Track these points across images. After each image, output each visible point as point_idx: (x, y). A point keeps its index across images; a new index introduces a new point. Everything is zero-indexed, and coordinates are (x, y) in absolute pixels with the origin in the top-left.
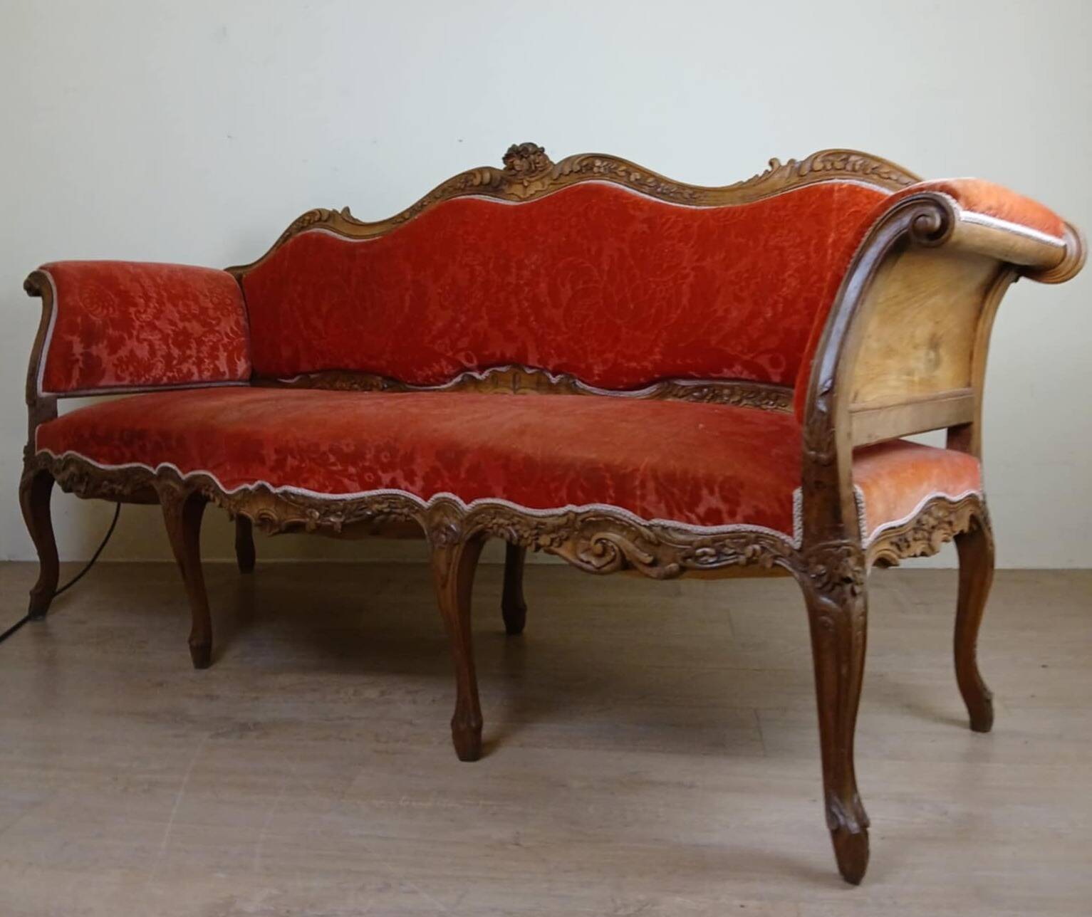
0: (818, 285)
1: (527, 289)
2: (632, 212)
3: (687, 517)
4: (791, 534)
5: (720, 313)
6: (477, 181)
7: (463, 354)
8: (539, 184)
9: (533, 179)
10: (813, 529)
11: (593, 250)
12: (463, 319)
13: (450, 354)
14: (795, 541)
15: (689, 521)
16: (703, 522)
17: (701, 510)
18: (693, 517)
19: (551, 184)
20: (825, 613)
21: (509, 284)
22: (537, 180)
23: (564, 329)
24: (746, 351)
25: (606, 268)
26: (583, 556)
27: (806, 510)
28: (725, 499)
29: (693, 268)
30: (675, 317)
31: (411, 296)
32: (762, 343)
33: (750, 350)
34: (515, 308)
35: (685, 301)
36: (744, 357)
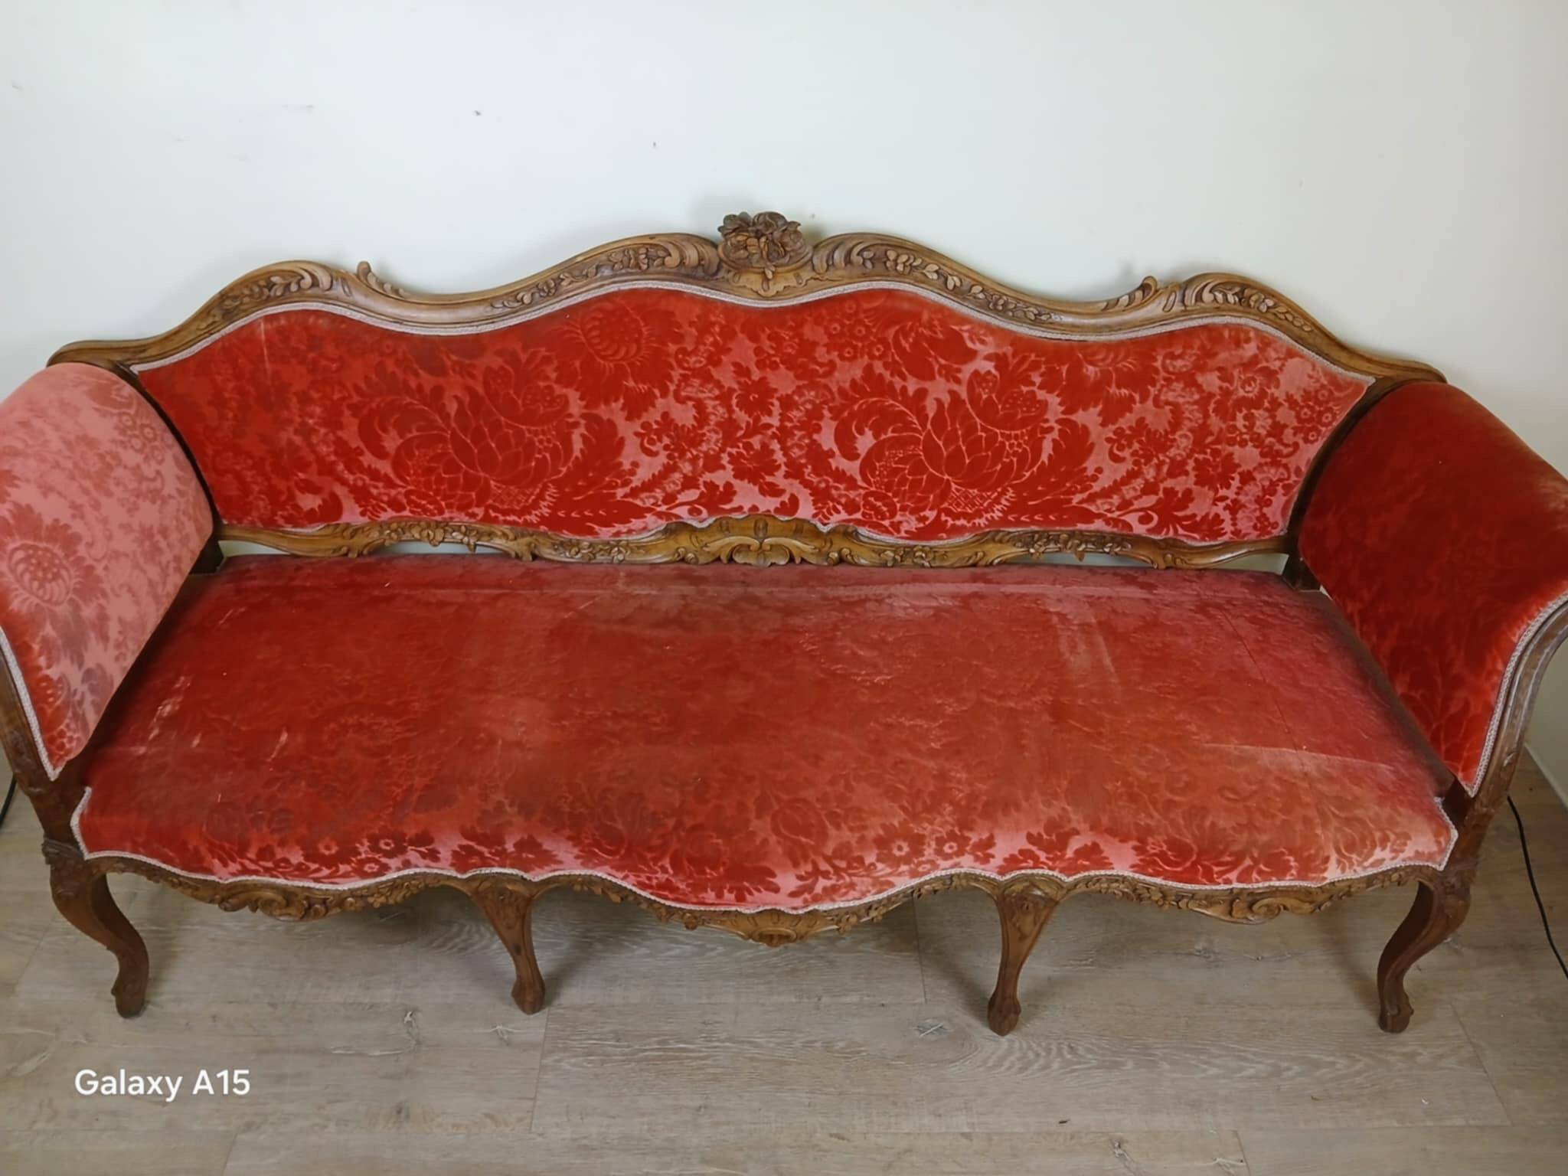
1: (798, 433)
2: (970, 345)
5: (1090, 472)
6: (671, 257)
8: (791, 275)
9: (780, 270)
11: (911, 390)
12: (687, 468)
21: (769, 425)
22: (788, 271)
23: (860, 483)
25: (931, 415)
29: (1058, 422)
30: (1028, 474)
31: (582, 435)
32: (1135, 502)
33: (1119, 508)
34: (779, 457)
35: (1044, 458)
36: (1109, 515)
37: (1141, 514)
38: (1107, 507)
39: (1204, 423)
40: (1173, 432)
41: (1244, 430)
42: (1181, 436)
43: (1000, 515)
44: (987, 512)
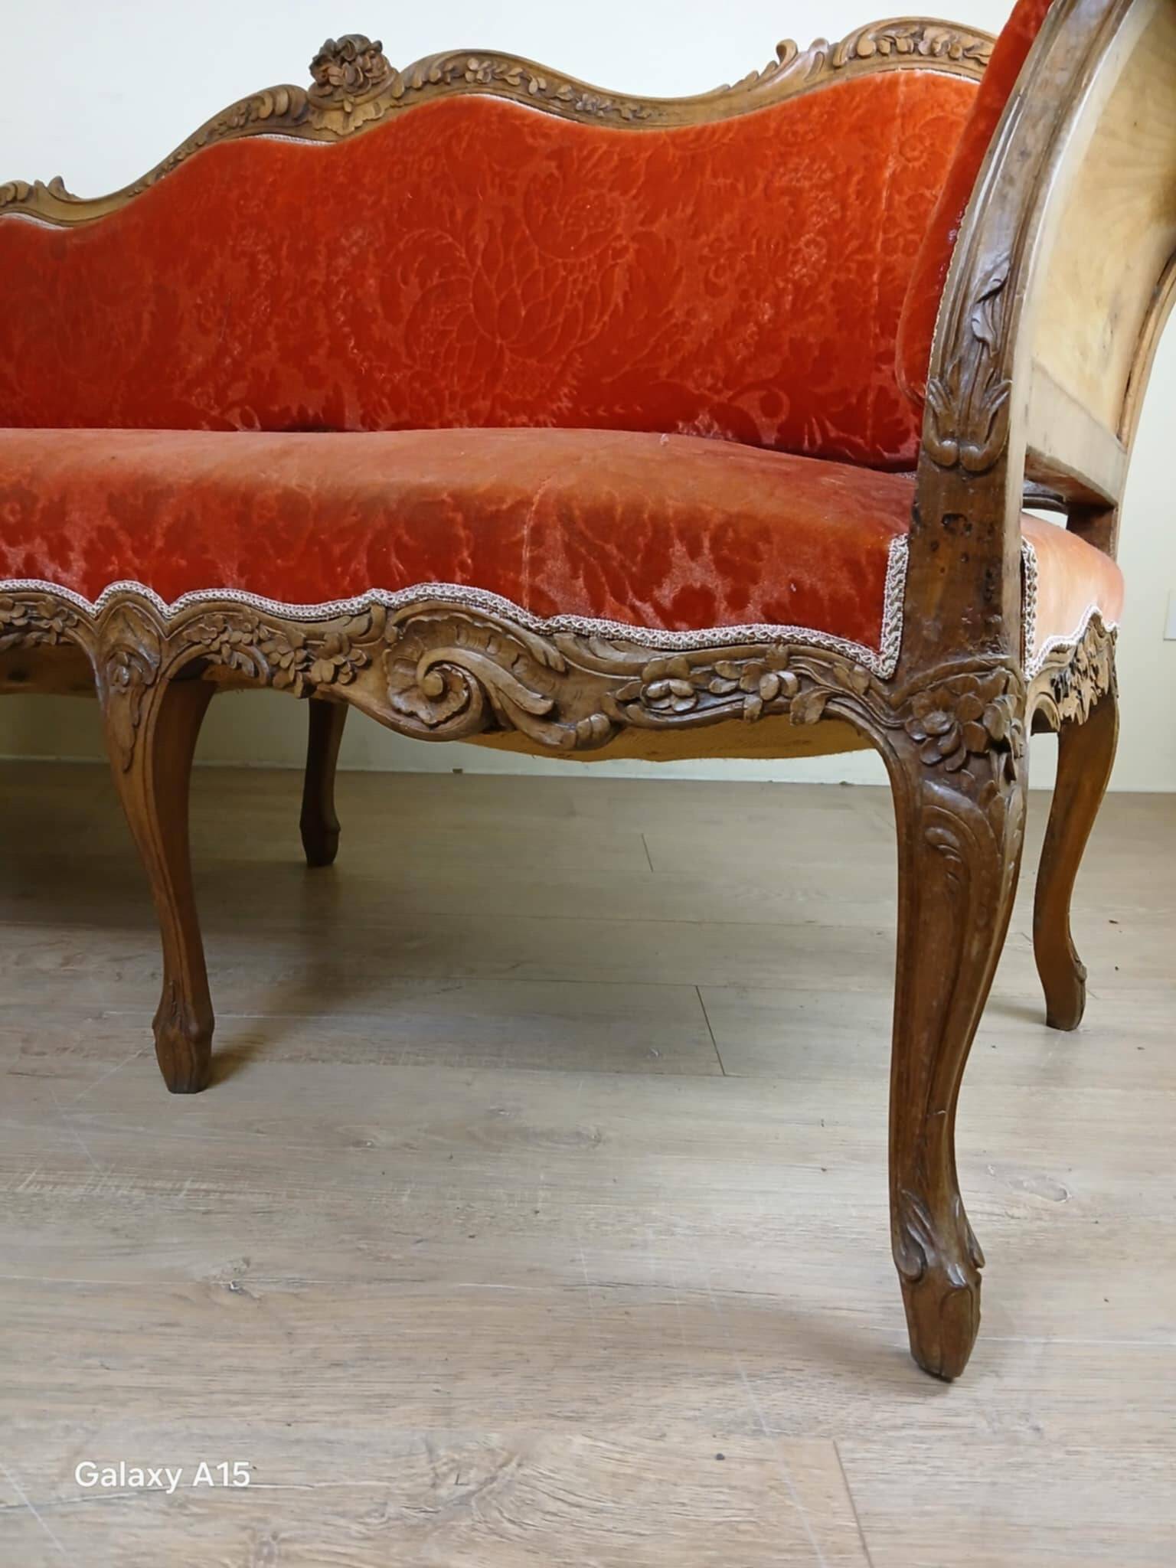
0: (859, 257)
1: (343, 291)
2: (530, 140)
3: (633, 608)
4: (873, 644)
6: (265, 111)
7: (237, 411)
8: (371, 107)
9: (359, 100)
10: (930, 628)
11: (459, 214)
12: (237, 349)
13: (215, 413)
14: (884, 658)
15: (639, 621)
16: (670, 619)
17: (666, 594)
18: (647, 609)
19: (393, 107)
20: (942, 820)
21: (314, 282)
22: (367, 102)
23: (405, 360)
24: (720, 385)
25: (482, 246)
26: (400, 702)
27: (913, 585)
28: (723, 566)
29: (634, 238)
30: (598, 328)
31: (152, 314)
32: (750, 370)
33: (727, 384)
34: (323, 327)
35: (617, 298)
36: (716, 398)
37: (763, 393)
38: (709, 381)
39: (843, 217)
40: (798, 235)
41: (909, 226)
42: (808, 244)
43: (570, 405)
44: (552, 401)
